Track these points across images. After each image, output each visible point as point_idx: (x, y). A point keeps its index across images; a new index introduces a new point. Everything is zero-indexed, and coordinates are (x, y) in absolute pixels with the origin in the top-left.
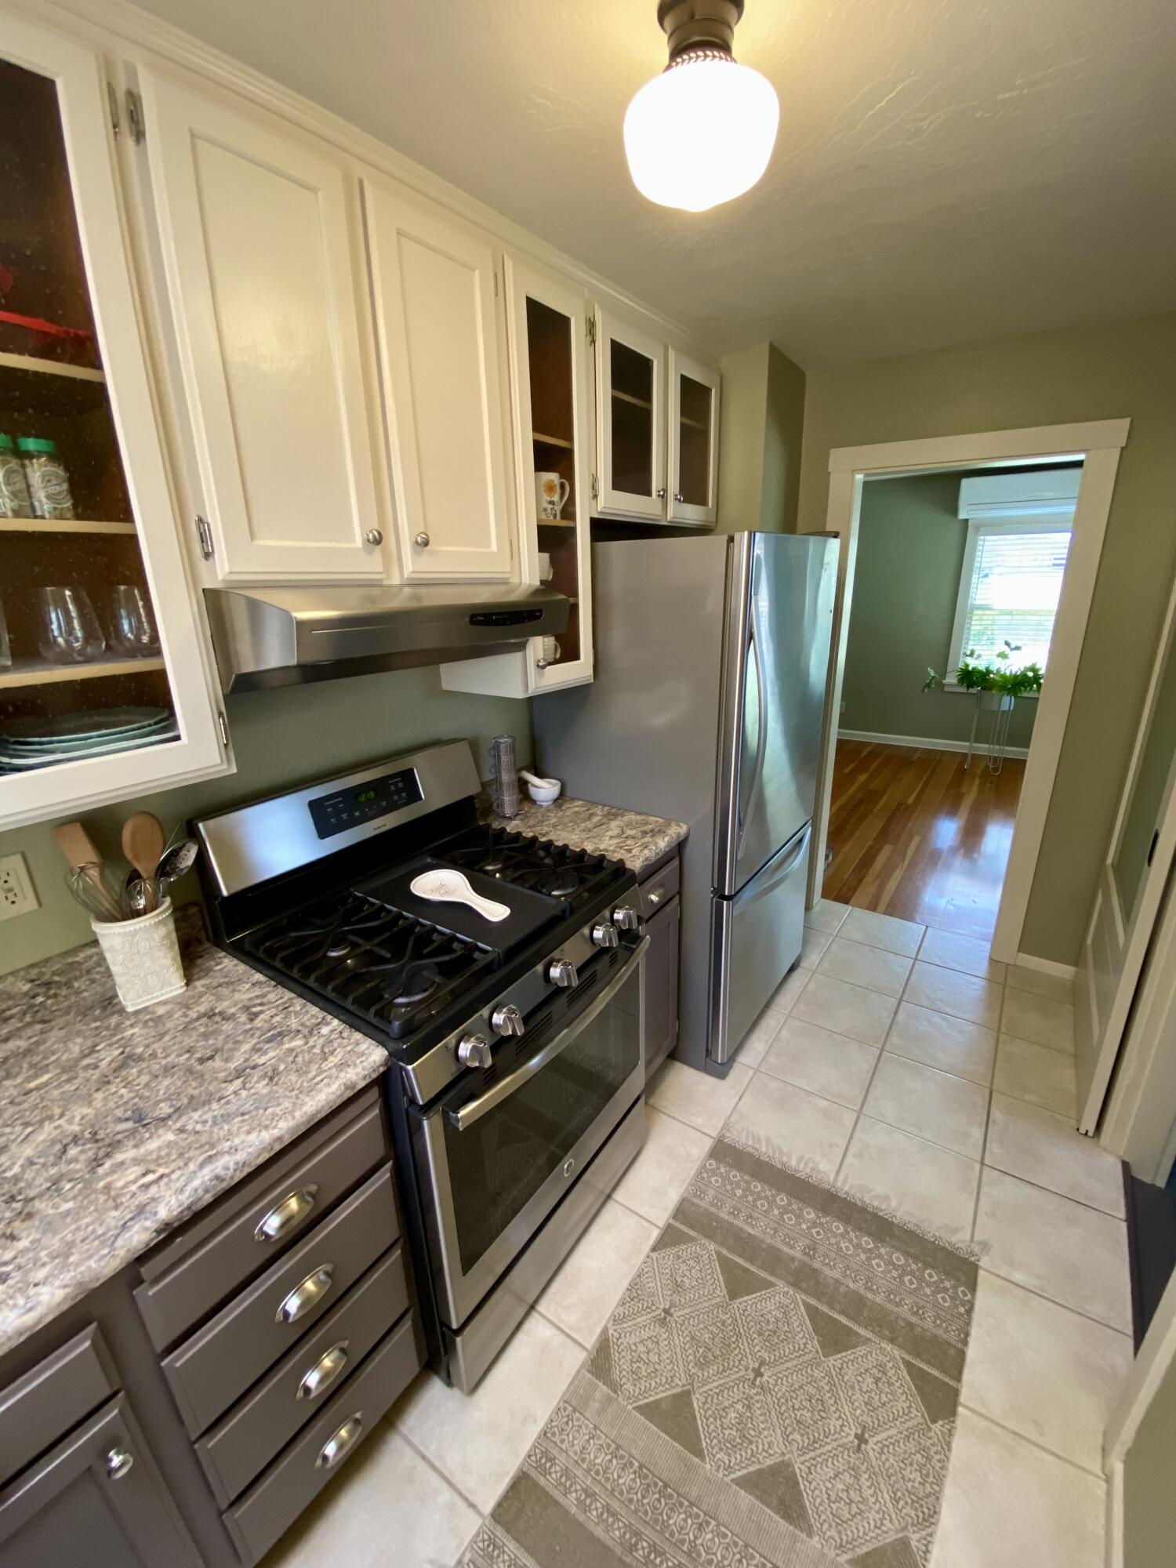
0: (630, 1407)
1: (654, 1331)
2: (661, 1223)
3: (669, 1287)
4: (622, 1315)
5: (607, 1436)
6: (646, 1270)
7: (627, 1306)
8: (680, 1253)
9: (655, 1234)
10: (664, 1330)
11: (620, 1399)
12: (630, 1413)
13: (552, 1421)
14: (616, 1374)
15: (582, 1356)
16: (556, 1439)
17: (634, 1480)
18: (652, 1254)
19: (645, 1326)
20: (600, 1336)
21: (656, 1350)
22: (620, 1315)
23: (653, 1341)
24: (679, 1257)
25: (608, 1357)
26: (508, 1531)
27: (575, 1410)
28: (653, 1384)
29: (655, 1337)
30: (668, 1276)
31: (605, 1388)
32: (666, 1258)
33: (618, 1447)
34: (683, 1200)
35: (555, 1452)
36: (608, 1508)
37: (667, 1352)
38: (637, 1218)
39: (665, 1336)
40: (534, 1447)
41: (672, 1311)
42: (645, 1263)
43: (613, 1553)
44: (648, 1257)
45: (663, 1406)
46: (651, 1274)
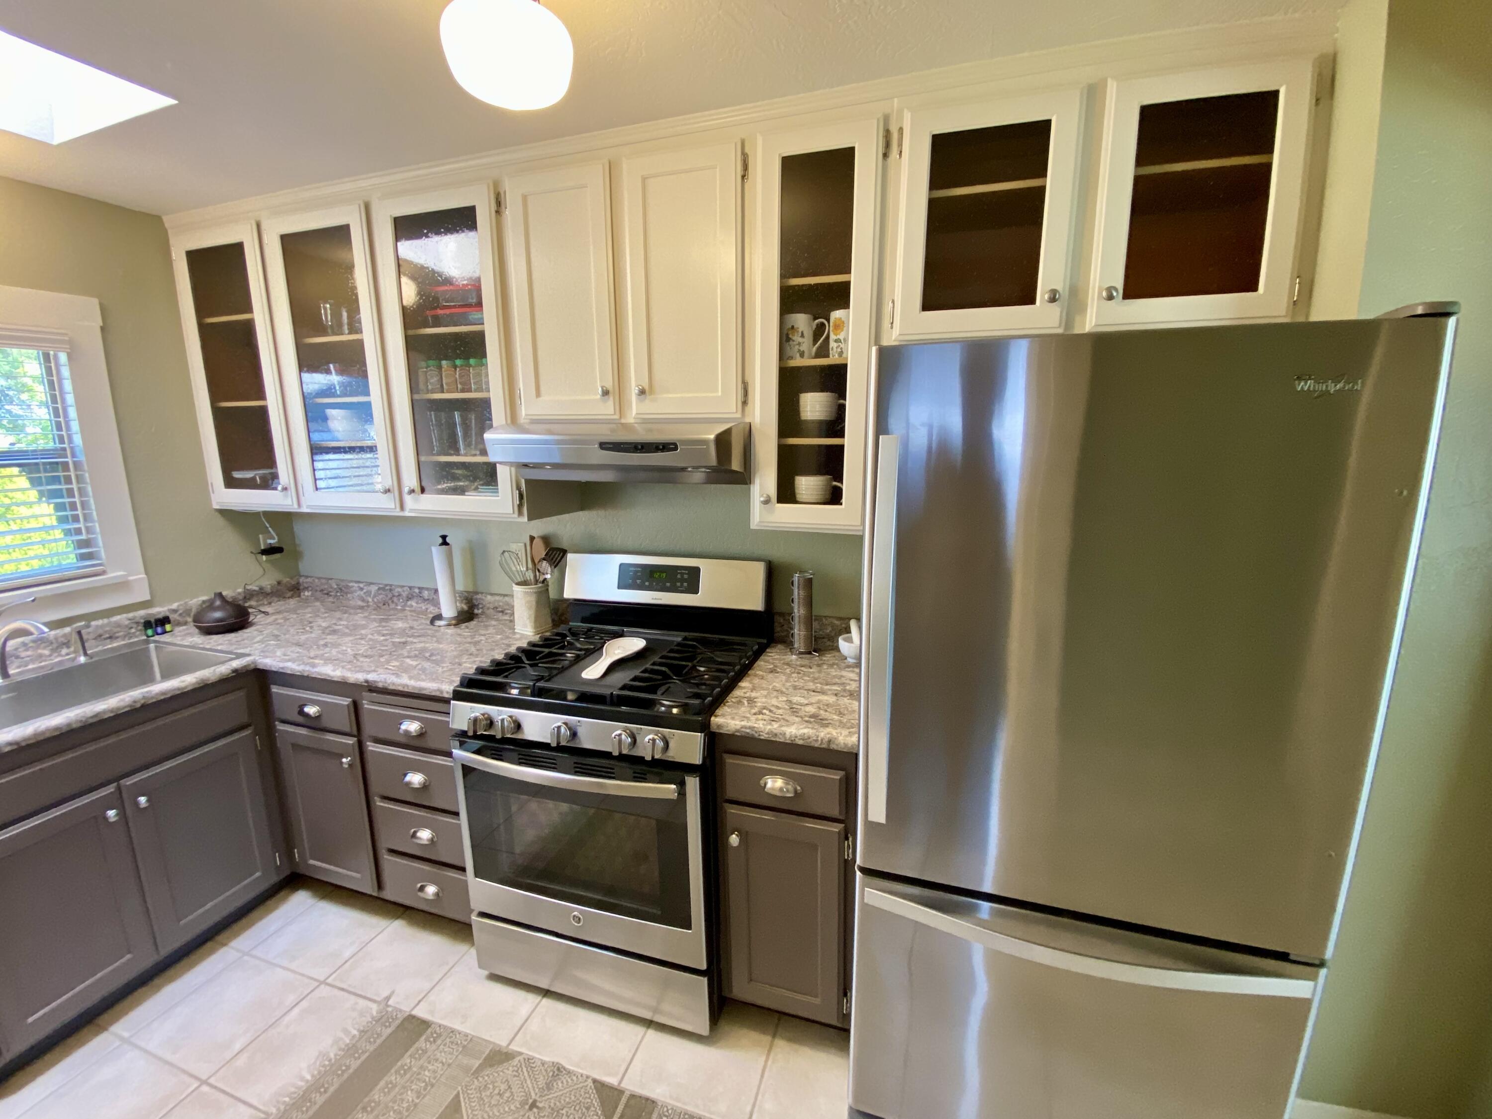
0: (460, 1088)
1: (518, 1096)
2: (624, 1085)
3: (558, 1104)
4: (534, 1065)
5: (441, 1075)
6: (575, 1078)
7: (542, 1068)
8: (593, 1109)
9: (613, 1081)
10: (518, 1106)
11: (468, 1079)
12: (456, 1088)
13: (459, 1034)
14: (488, 1071)
15: (504, 1044)
16: (448, 1040)
17: (408, 1102)
18: (590, 1080)
19: (523, 1088)
20: (517, 1052)
21: (501, 1101)
22: (533, 1063)
23: (509, 1098)
24: (588, 1109)
25: (501, 1062)
26: (398, 1027)
27: (464, 1047)
28: (473, 1104)
29: (513, 1099)
30: (567, 1100)
31: (477, 1065)
32: (587, 1095)
33: (432, 1085)
34: (653, 1102)
35: (439, 1042)
36: (395, 1086)
37: (499, 1112)
38: (628, 1059)
39: (513, 1107)
40: (445, 1027)
41: (535, 1110)
42: (582, 1076)
43: (366, 1096)
44: (588, 1077)
45: (457, 1115)
46: (570, 1084)
